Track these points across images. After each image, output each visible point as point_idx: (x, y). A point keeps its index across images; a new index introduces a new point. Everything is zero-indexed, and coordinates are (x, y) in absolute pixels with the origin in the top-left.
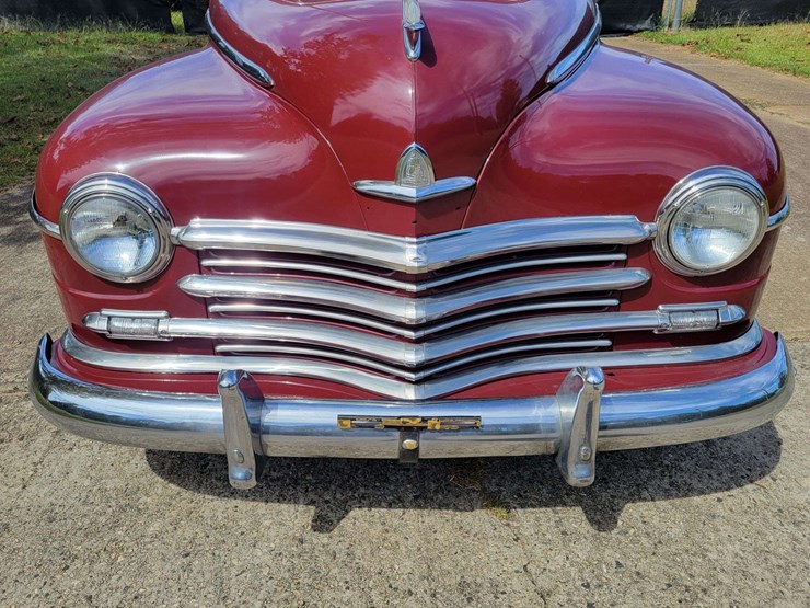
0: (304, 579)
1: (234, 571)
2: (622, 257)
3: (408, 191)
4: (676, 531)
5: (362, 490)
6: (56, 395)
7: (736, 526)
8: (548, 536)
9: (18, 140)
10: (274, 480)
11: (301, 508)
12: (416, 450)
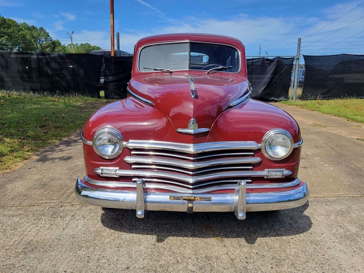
0: (156, 254)
1: (133, 252)
2: (253, 153)
3: (191, 131)
4: (276, 246)
5: (174, 233)
6: (84, 193)
7: (296, 245)
8: (235, 246)
9: (47, 132)
10: (145, 230)
11: (154, 236)
12: (192, 207)
